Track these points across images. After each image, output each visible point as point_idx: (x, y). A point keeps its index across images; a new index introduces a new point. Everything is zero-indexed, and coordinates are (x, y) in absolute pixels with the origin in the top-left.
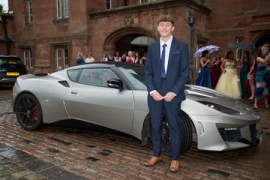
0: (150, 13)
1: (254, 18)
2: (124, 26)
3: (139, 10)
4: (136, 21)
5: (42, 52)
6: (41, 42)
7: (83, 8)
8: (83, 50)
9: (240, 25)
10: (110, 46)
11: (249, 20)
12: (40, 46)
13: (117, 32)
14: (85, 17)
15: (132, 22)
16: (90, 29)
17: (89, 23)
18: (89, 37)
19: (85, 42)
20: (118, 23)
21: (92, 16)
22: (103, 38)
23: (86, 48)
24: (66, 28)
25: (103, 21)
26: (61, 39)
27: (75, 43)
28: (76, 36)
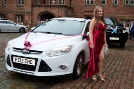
0: (54, 8)
1: (85, 12)
2: (45, 11)
3: (50, 6)
4: (49, 10)
5: (11, 17)
6: (10, 13)
7: (30, 3)
8: (29, 18)
9: (81, 13)
10: (39, 17)
11: (83, 12)
12: (10, 14)
13: (42, 13)
14: (31, 6)
16: (32, 10)
17: (32, 8)
18: (32, 13)
19: (30, 15)
20: (43, 10)
21: (33, 6)
22: (37, 14)
23: (31, 17)
24: (22, 9)
25: (38, 8)
26: (20, 13)
27: (26, 15)
28: (27, 12)
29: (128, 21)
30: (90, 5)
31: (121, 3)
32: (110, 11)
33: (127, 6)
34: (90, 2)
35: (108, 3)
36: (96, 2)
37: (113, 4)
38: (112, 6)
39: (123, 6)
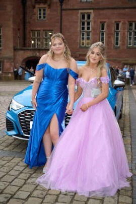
1: (80, 55)
2: (32, 55)
3: (40, 50)
4: (38, 54)
7: (11, 45)
8: (11, 64)
10: (24, 63)
11: (78, 56)
13: (28, 58)
14: (12, 50)
15: (36, 54)
16: (14, 55)
17: (14, 53)
18: (14, 59)
19: (12, 61)
20: (29, 54)
21: (15, 49)
22: (21, 60)
23: (13, 63)
25: (21, 52)
27: (5, 61)
28: (6, 58)
29: (132, 65)
31: (123, 44)
32: (110, 54)
33: (130, 48)
34: (85, 44)
35: (108, 45)
37: (114, 46)
38: (112, 47)
39: (125, 48)
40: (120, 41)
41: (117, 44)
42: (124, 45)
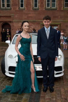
30: (6, 9)
32: (30, 15)
33: (48, 10)
34: (6, 5)
35: (27, 7)
36: (13, 5)
37: (33, 8)
38: (31, 9)
39: (44, 10)
40: (39, 3)
41: (36, 5)
42: (43, 6)
